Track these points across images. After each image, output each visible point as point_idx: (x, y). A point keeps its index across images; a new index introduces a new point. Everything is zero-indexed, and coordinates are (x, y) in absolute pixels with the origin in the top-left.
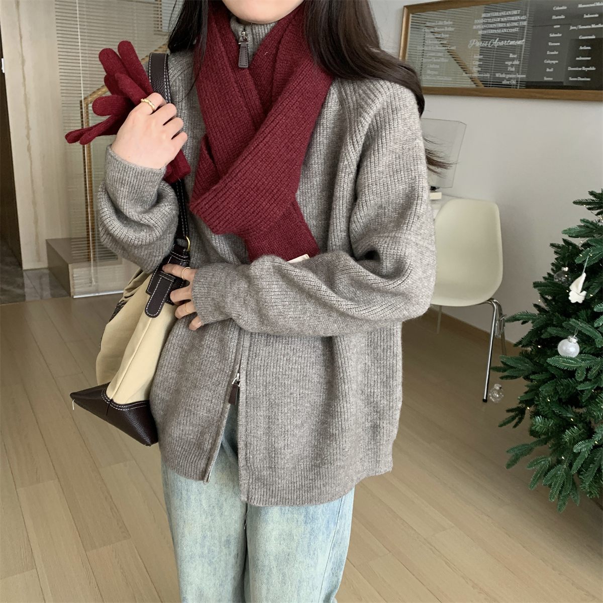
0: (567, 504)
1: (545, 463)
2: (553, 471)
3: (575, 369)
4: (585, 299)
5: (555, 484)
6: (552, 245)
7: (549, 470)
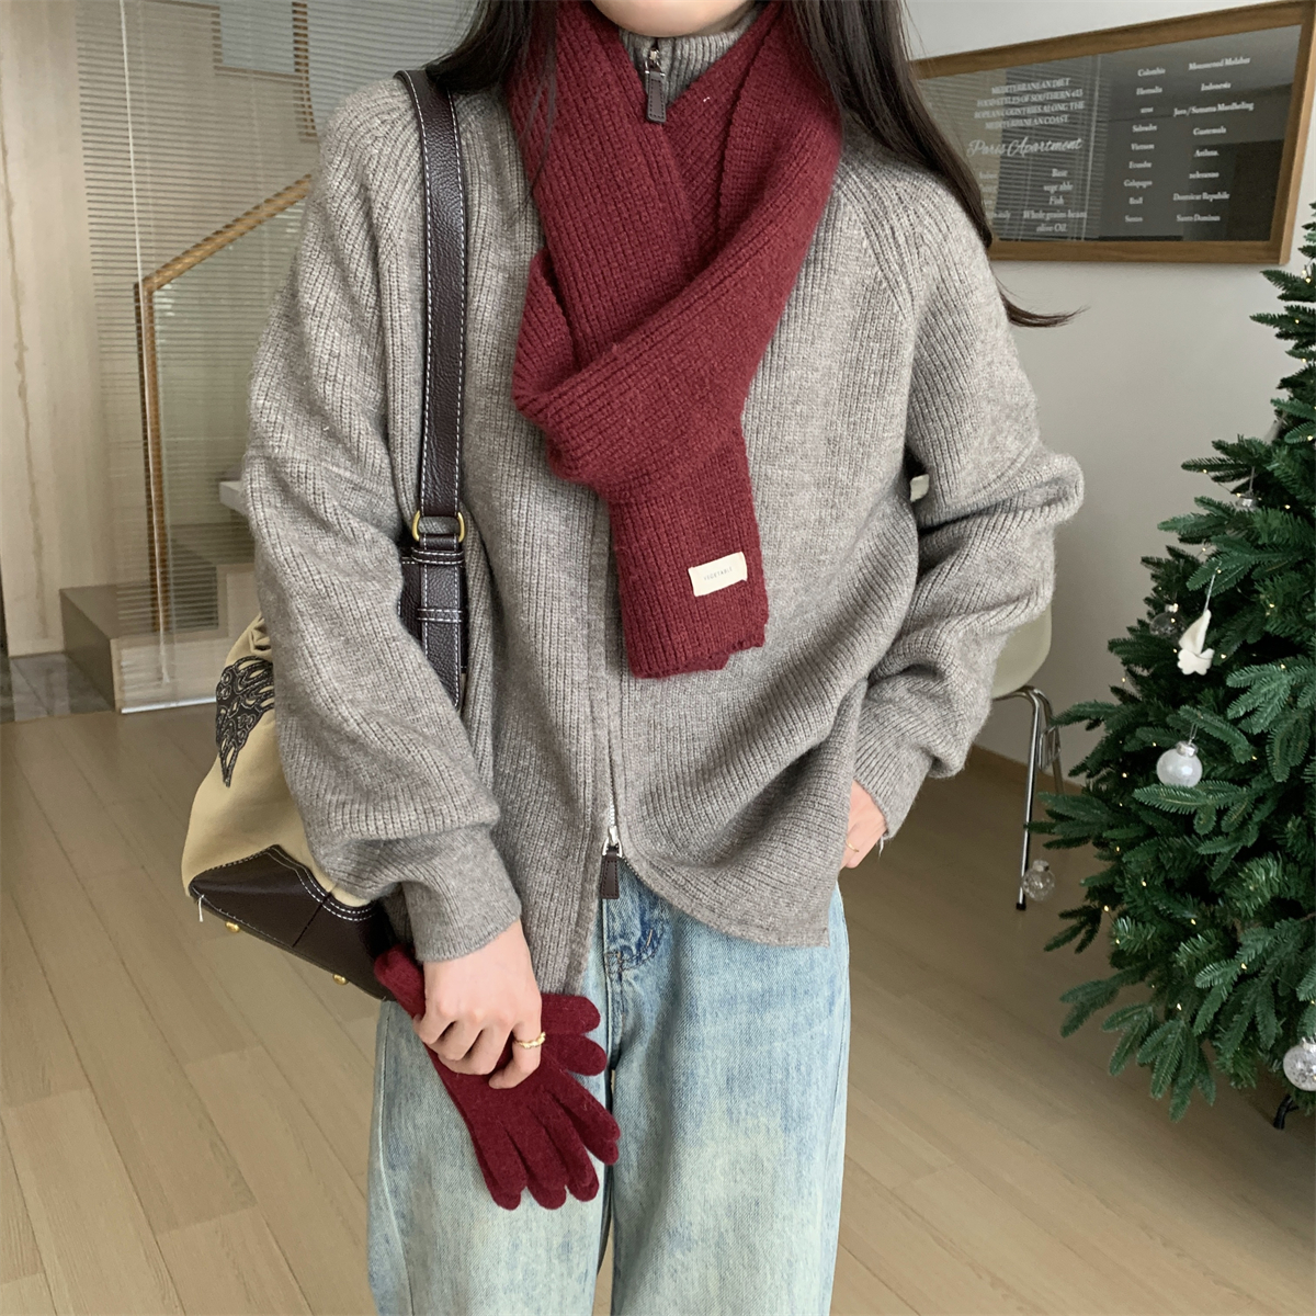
0: (1189, 1102)
1: (1140, 1020)
2: (1157, 1035)
3: (1193, 810)
4: (1212, 665)
5: (1162, 1063)
6: (1146, 561)
7: (1149, 1033)
